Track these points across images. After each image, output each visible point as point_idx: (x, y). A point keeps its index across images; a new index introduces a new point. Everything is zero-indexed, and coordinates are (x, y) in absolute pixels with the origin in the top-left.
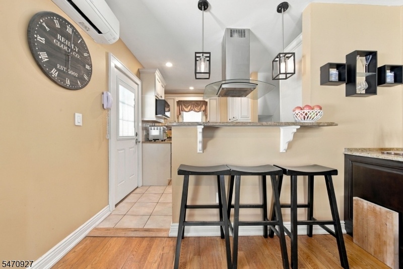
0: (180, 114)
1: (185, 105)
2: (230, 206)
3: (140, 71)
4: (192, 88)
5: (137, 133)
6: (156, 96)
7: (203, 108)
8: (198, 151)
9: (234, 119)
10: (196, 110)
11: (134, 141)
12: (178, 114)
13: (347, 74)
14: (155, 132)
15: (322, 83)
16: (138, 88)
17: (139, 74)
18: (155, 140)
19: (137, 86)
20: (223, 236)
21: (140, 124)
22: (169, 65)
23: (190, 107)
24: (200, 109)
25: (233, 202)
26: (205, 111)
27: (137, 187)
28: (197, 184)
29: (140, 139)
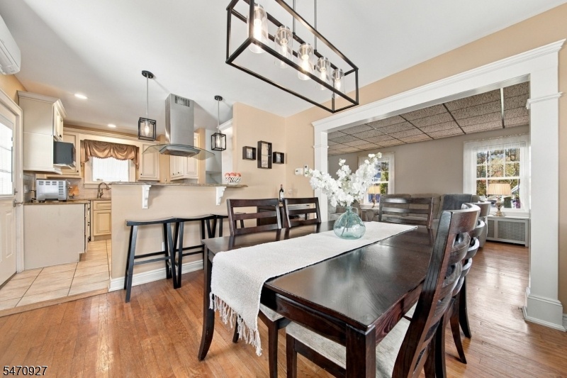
0: (87, 160)
1: (96, 148)
2: (175, 250)
3: (19, 94)
4: (112, 126)
5: (15, 190)
6: (54, 137)
7: (133, 155)
8: (143, 207)
9: (179, 175)
10: (120, 157)
11: (12, 202)
12: (84, 159)
13: (256, 154)
14: (48, 189)
15: (243, 158)
16: (17, 120)
17: (18, 99)
18: (49, 200)
19: (14, 117)
20: (169, 276)
21: (21, 175)
22: (80, 96)
23: (107, 152)
24: (127, 155)
25: (178, 247)
26: (135, 159)
27: (16, 273)
28: (142, 237)
29: (21, 198)
